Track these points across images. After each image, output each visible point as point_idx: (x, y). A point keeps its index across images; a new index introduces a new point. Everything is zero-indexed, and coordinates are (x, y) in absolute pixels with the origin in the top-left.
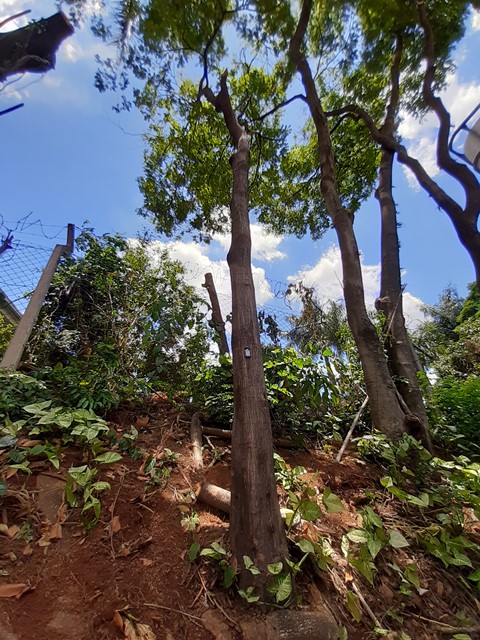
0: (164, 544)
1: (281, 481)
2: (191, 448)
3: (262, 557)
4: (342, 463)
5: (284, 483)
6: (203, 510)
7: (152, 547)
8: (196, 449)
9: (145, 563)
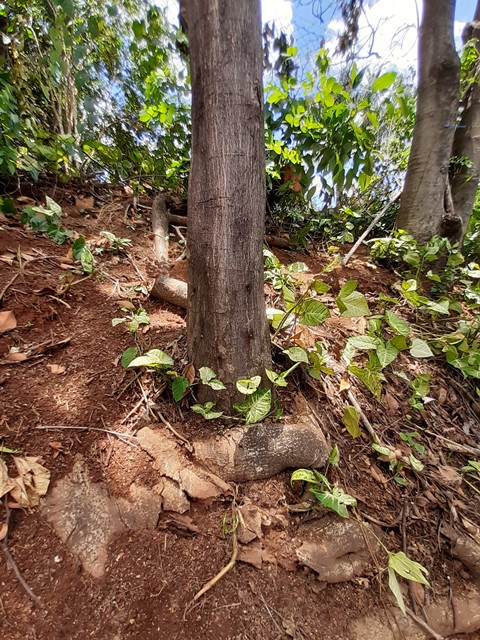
0: (89, 347)
1: (270, 280)
2: (152, 238)
3: (231, 368)
4: (349, 265)
5: (274, 282)
6: (158, 308)
7: (70, 351)
8: (157, 238)
9: (54, 371)
